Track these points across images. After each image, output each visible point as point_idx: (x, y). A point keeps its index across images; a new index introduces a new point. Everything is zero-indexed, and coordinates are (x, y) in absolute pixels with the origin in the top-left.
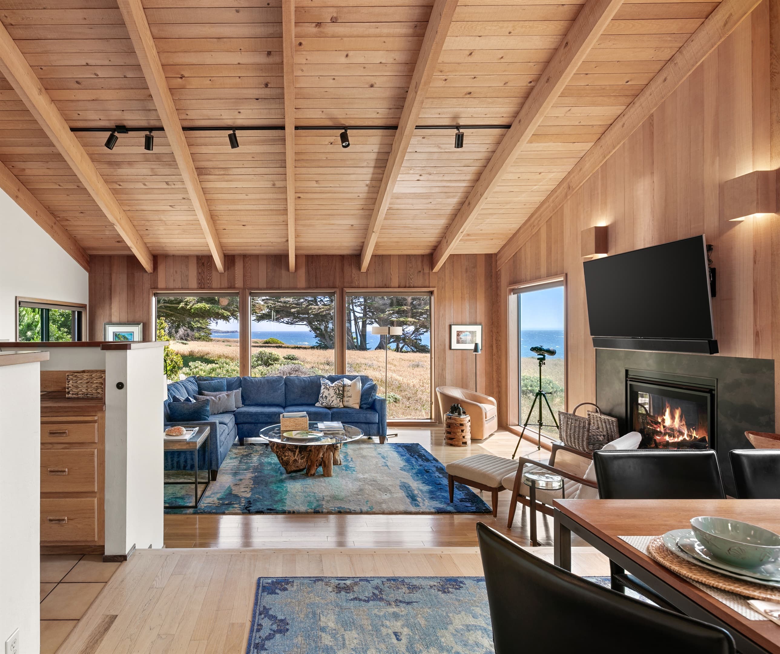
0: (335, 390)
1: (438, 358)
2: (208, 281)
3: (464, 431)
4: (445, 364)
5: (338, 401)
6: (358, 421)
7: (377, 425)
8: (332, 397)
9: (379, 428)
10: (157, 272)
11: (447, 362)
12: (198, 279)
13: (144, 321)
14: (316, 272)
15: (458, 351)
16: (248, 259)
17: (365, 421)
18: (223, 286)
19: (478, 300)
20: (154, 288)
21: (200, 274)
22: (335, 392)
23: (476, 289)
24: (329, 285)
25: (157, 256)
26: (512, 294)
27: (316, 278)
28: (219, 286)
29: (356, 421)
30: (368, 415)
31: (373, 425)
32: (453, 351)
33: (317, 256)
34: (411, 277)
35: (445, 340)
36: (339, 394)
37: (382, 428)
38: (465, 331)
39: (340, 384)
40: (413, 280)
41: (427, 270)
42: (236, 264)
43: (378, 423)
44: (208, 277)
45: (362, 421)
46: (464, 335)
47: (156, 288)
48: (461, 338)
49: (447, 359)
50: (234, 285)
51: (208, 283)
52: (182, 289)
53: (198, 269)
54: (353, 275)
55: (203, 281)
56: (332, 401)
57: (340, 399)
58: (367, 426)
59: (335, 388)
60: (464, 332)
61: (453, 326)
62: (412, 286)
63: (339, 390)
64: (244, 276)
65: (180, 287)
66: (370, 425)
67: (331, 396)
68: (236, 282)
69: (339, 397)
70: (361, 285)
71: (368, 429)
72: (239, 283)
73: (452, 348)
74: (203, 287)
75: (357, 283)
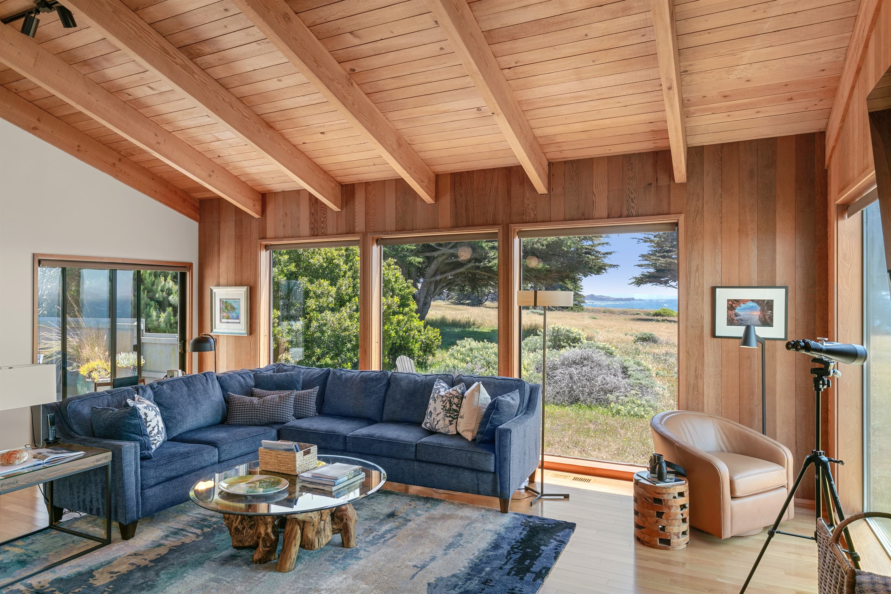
0: (444, 402)
1: (688, 353)
2: (322, 225)
3: (663, 516)
4: (703, 365)
5: (447, 422)
6: (458, 464)
7: (491, 476)
8: (438, 414)
9: (494, 481)
10: (266, 217)
11: (706, 361)
12: (311, 223)
13: (252, 284)
14: (467, 201)
15: (731, 340)
16: (371, 187)
17: (470, 466)
18: (340, 231)
19: (778, 234)
20: (263, 239)
21: (313, 214)
22: (444, 407)
23: (775, 211)
24: (487, 221)
25: (265, 194)
26: (846, 216)
27: (466, 209)
28: (335, 232)
29: (454, 463)
30: (475, 456)
31: (485, 476)
32: (719, 339)
33: (468, 172)
34: (632, 196)
35: (702, 318)
36: (450, 410)
37: (501, 483)
38: (747, 301)
39: (454, 393)
40: (635, 201)
41: (663, 181)
42: (356, 196)
43: (495, 473)
44: (322, 219)
45: (464, 465)
46: (745, 309)
47: (264, 238)
48: (736, 315)
49: (706, 355)
50: (354, 229)
51: (323, 228)
52: (292, 237)
53: (310, 207)
54: (526, 201)
55: (316, 225)
56: (438, 422)
57: (451, 419)
58: (474, 475)
59: (444, 399)
60: (744, 301)
61: (717, 290)
62: (634, 213)
63: (450, 403)
64: (367, 214)
65: (291, 236)
66: (480, 475)
67: (436, 413)
68: (356, 224)
69: (450, 416)
70: (539, 218)
71: (476, 481)
72: (360, 225)
73: (717, 334)
74: (316, 233)
75: (532, 215)
